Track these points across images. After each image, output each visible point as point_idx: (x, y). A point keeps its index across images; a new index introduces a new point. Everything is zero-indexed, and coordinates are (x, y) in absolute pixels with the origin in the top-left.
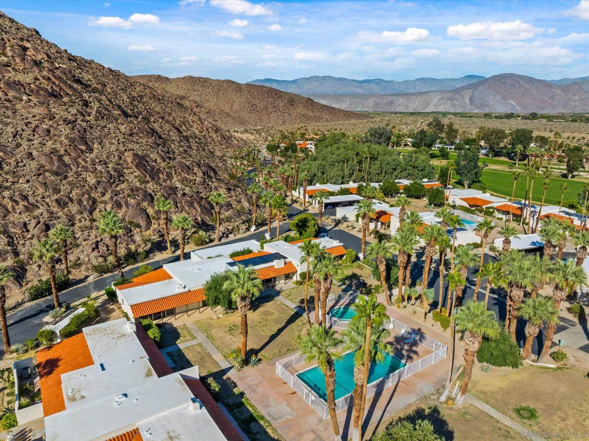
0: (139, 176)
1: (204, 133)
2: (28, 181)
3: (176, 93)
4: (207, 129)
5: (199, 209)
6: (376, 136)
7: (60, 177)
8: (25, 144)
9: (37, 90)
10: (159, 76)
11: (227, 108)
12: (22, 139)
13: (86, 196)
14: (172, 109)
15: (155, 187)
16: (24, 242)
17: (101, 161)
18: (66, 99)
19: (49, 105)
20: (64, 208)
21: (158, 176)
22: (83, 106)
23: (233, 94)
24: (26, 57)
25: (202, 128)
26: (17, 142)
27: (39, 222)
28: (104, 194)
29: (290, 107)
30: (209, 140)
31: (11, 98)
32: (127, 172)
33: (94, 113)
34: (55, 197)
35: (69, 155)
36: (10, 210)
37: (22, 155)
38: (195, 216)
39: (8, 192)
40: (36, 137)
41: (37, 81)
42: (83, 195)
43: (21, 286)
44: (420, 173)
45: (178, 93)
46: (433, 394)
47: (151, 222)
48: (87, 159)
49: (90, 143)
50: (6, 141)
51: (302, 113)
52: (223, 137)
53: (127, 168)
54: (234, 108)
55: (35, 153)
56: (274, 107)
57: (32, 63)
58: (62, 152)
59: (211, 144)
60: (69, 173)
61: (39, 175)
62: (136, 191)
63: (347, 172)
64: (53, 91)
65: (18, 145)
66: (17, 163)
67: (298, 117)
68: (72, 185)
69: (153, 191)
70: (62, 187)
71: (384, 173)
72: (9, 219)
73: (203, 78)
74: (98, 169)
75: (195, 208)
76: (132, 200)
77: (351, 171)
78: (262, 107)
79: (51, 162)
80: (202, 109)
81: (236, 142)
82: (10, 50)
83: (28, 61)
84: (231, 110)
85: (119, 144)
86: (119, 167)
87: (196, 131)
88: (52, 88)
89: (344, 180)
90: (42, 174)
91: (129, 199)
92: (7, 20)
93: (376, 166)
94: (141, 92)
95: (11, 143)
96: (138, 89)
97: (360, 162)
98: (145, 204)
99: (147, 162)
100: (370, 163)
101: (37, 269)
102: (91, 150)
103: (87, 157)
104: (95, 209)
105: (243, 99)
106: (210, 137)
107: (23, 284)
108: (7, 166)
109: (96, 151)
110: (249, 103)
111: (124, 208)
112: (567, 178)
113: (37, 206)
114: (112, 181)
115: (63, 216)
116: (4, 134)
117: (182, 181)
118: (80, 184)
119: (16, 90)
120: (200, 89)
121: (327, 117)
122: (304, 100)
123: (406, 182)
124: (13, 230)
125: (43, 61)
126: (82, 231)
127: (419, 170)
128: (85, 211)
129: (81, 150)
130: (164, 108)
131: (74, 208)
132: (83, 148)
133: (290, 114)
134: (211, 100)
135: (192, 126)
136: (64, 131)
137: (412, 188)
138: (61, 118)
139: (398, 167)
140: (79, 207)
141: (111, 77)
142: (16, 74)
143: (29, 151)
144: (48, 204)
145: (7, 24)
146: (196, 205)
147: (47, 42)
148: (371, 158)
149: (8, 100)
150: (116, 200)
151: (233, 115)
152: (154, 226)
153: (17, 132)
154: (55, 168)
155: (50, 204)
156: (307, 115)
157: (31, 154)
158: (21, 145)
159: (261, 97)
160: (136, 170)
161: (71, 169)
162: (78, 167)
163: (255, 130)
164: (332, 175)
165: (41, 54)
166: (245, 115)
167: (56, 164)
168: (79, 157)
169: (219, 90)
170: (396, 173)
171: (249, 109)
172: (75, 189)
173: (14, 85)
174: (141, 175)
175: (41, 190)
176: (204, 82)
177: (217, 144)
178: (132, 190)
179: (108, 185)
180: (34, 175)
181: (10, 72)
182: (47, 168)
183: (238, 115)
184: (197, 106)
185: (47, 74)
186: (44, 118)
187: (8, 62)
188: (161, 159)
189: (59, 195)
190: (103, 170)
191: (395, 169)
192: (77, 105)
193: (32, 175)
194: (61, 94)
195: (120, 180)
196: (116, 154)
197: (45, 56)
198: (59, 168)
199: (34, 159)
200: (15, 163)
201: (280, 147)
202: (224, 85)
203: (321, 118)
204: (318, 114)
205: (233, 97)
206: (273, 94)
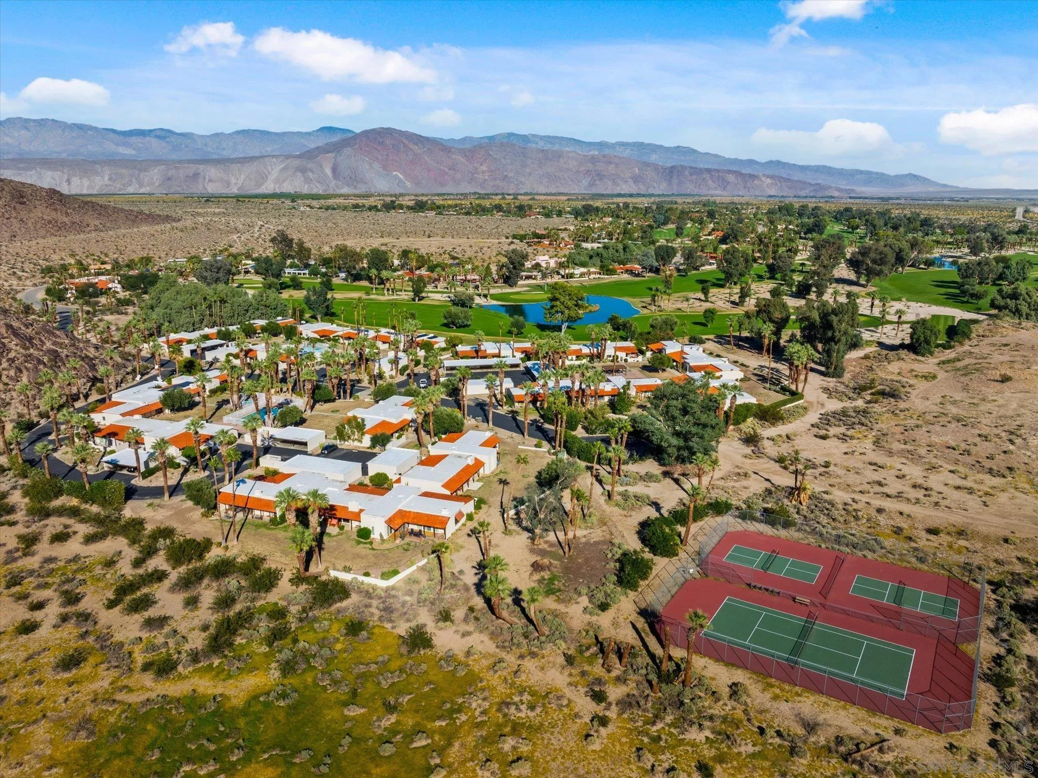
6: (213, 270)
15: (38, 352)
21: (33, 342)
29: (19, 206)
44: (273, 311)
51: (45, 217)
62: (28, 357)
63: (197, 318)
71: (237, 315)
76: (29, 365)
77: (202, 317)
91: (26, 364)
93: (227, 308)
97: (210, 307)
99: (17, 330)
100: (221, 306)
111: (25, 373)
112: (415, 301)
117: (55, 343)
122: (44, 194)
123: (262, 322)
127: (271, 309)
133: (22, 220)
137: (269, 328)
139: (249, 308)
148: (221, 302)
156: (56, 222)
160: (14, 338)
170: (248, 314)
174: (21, 343)
178: (24, 356)
191: (247, 311)
201: (67, 290)
203: (84, 225)
204: (77, 218)
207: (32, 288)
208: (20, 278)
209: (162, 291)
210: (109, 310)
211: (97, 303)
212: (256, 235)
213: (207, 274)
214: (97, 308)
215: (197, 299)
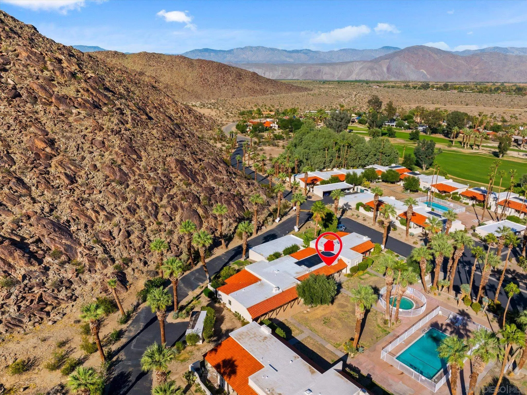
0: (183, 179)
1: (179, 115)
2: (100, 192)
3: (133, 69)
4: (182, 111)
5: (235, 206)
6: (338, 119)
7: (123, 186)
8: (88, 156)
9: (84, 103)
10: (116, 52)
11: (181, 82)
12: (84, 152)
13: (149, 202)
14: (148, 92)
15: (197, 188)
16: (114, 249)
17: (151, 168)
18: (105, 109)
19: (95, 117)
20: (134, 215)
21: (196, 178)
22: (120, 114)
23: (186, 69)
24: (64, 70)
25: (177, 109)
26: (81, 155)
27: (120, 230)
28: (162, 199)
29: (238, 81)
30: (185, 120)
31: (63, 112)
32: (173, 177)
33: (130, 120)
34: (125, 205)
35: (125, 164)
36: (94, 220)
37: (89, 167)
38: (233, 212)
39: (89, 204)
40: (95, 149)
41: (79, 93)
42: (147, 202)
43: (127, 289)
44: (388, 158)
46: (495, 368)
47: (202, 221)
48: (141, 167)
49: (138, 152)
50: (73, 155)
51: (249, 86)
52: (196, 117)
53: (172, 173)
54: (188, 82)
55: (98, 165)
56: (224, 81)
57: (70, 75)
58: (119, 162)
60: (129, 181)
61: (108, 185)
62: (187, 194)
63: (328, 159)
64: (94, 102)
65: (83, 158)
66: (87, 175)
67: (246, 90)
68: (135, 193)
69: (198, 193)
70: (128, 195)
71: (358, 159)
72: (96, 229)
73: (157, 54)
74: (152, 176)
75: (232, 206)
76: (185, 203)
77: (331, 158)
78: (213, 81)
79: (114, 173)
80: (160, 84)
81: (206, 121)
82: (51, 64)
83: (66, 74)
84: (186, 84)
85: (158, 149)
86: (166, 172)
87: (172, 113)
88: (92, 99)
89: (325, 166)
90: (110, 184)
91: (183, 202)
92: (11, 19)
93: (352, 153)
95: (77, 156)
96: (116, 73)
97: (339, 150)
98: (195, 205)
99: (186, 165)
100: (347, 150)
101: (132, 273)
102: (140, 158)
103: (140, 165)
104: (158, 213)
105: (195, 73)
106: (185, 118)
107: (128, 287)
108: (80, 178)
109: (144, 159)
110: (202, 77)
111: (180, 210)
112: (499, 157)
113: (113, 214)
114: (165, 186)
115: (135, 221)
116: (69, 149)
117: (214, 180)
118: (141, 191)
119: (66, 103)
120: (155, 64)
121: (272, 90)
122: (250, 74)
123: (384, 169)
124: (103, 239)
125: (76, 71)
126: (154, 234)
127: (386, 156)
128: (151, 215)
129: (134, 159)
130: (141, 91)
131: (142, 213)
132: (135, 157)
133: (239, 88)
134: (165, 74)
135: (168, 108)
136: (115, 142)
137: (389, 176)
138: (108, 128)
139: (370, 154)
140: (146, 213)
142: (61, 88)
143: (93, 163)
144: (121, 212)
145: (11, 23)
146: (232, 203)
147: (47, 39)
148: (348, 146)
149: (62, 114)
150: (173, 204)
151: (188, 89)
152: (205, 225)
153: (79, 145)
154: (118, 178)
155: (122, 211)
156: (253, 89)
157: (96, 165)
158: (85, 158)
159: (211, 72)
160: (180, 174)
161: (130, 178)
162: (135, 176)
163: (210, 104)
164: (316, 162)
165: (73, 66)
166: (198, 89)
167: (118, 174)
168: (133, 165)
169: (173, 66)
170: (368, 159)
171: (201, 83)
172: (139, 196)
173: (63, 99)
174: (185, 179)
175: (112, 200)
176: (159, 57)
177: (192, 124)
178: (183, 193)
179: (163, 190)
180: (104, 186)
181: (56, 86)
182: (111, 178)
183: (192, 89)
184: (156, 82)
185: (86, 86)
186: (95, 130)
187: (51, 77)
188: (194, 161)
189: (127, 203)
190: (156, 177)
191: (367, 156)
192: (115, 114)
193: (102, 186)
194: (100, 104)
195: (171, 185)
196: (160, 160)
197: (77, 67)
198: (121, 177)
199: (99, 170)
200: (85, 175)
201: (247, 126)
202: (177, 60)
203: (266, 91)
204: (263, 87)
205: (186, 71)
206: (223, 69)
207: (231, 123)
208: (228, 117)
209: (304, 134)
210: (268, 142)
211: (262, 137)
212: (354, 99)
213: (334, 122)
214: (261, 140)
215: (331, 143)
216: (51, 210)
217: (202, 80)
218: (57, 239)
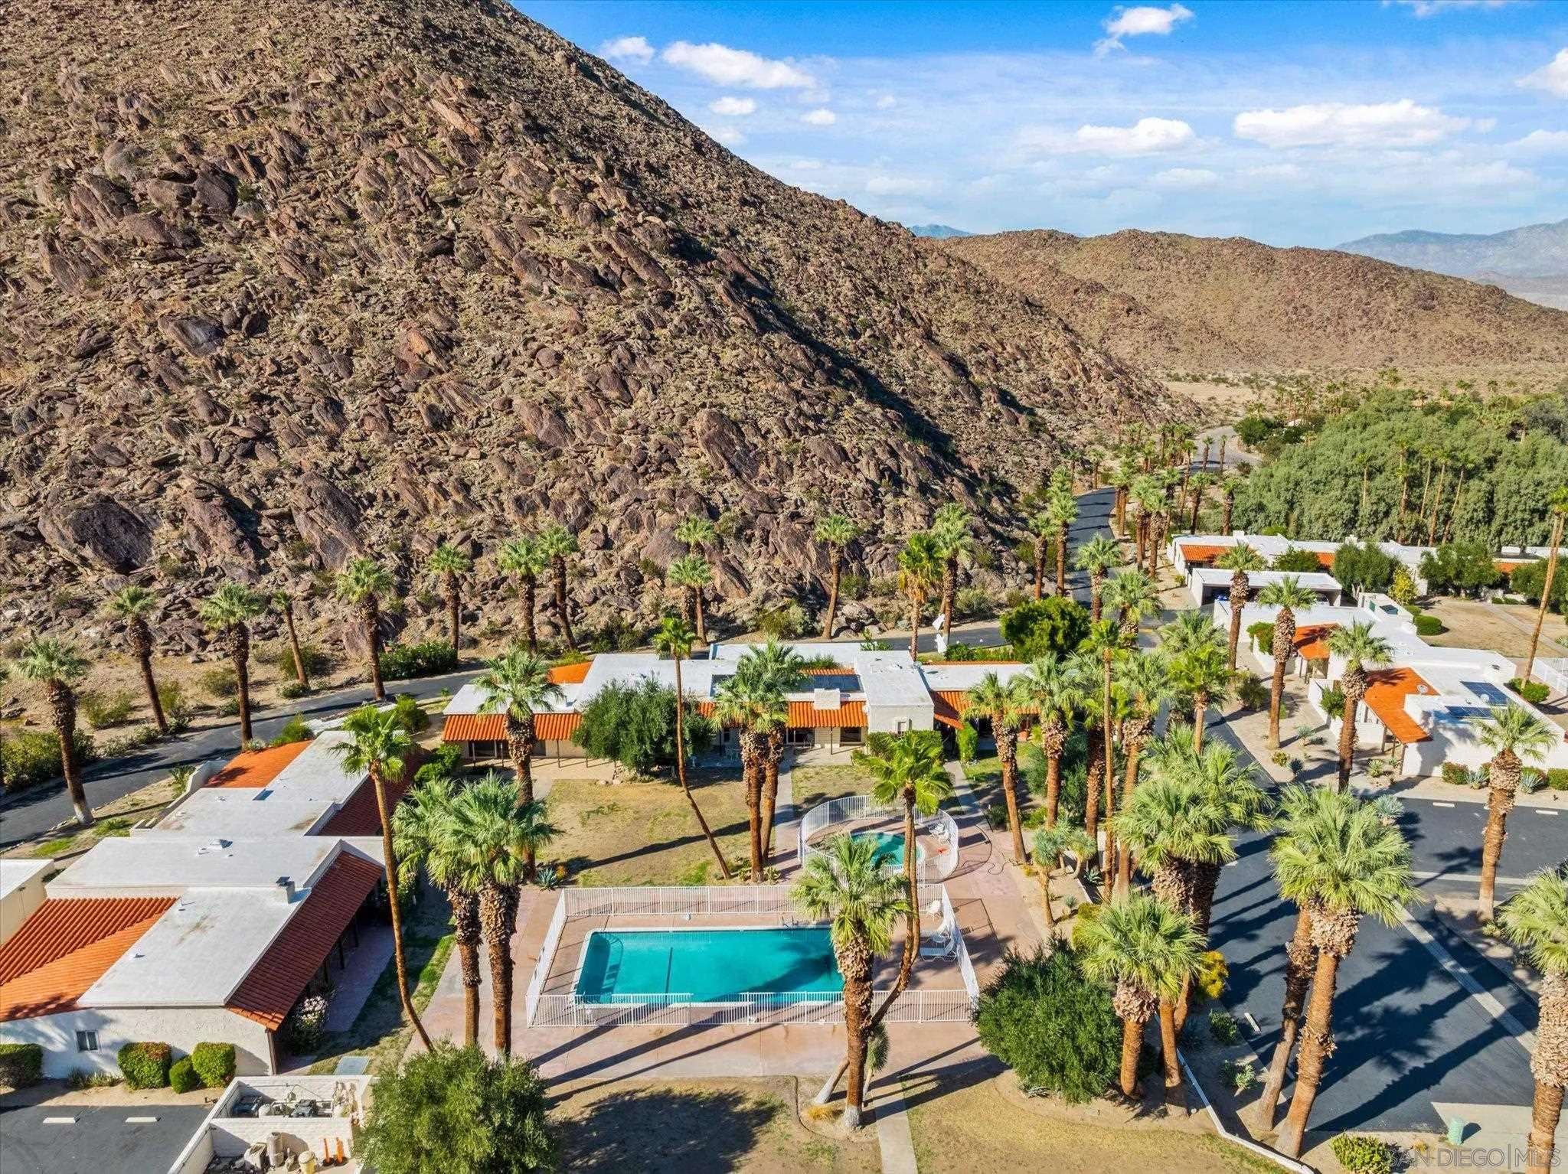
0: (708, 465)
1: (1073, 380)
2: (483, 456)
4: (1084, 370)
7: (544, 454)
8: (507, 383)
9: (571, 273)
10: (1052, 234)
11: (1221, 315)
12: (506, 372)
13: (577, 497)
14: (1004, 317)
15: (735, 492)
17: (637, 426)
18: (628, 291)
19: (585, 304)
20: (525, 516)
21: (754, 469)
22: (657, 305)
23: (1245, 277)
24: (584, 203)
25: (1073, 366)
26: (495, 377)
27: (468, 537)
28: (617, 496)
29: (1421, 313)
30: (1084, 397)
32: (686, 454)
35: (581, 408)
37: (493, 404)
39: (439, 474)
40: (533, 369)
41: (584, 254)
42: (573, 494)
45: (1092, 275)
48: (612, 421)
49: (632, 387)
51: (1456, 332)
53: (689, 446)
54: (1243, 313)
55: (517, 401)
56: (1366, 313)
57: (590, 217)
58: (568, 402)
59: (1086, 408)
60: (565, 445)
61: (507, 445)
62: (681, 496)
64: (606, 274)
65: (495, 384)
66: (479, 419)
67: (1440, 344)
68: (563, 473)
70: (540, 473)
73: (1169, 236)
74: (626, 442)
76: (666, 516)
78: (1328, 314)
83: (583, 212)
84: (1232, 321)
86: (673, 441)
87: (1052, 374)
88: (607, 267)
90: (514, 443)
91: (660, 511)
94: (938, 273)
95: (484, 379)
96: (931, 266)
97: (1414, 482)
99: (742, 434)
100: (1452, 485)
101: (424, 627)
102: (629, 402)
103: (614, 416)
104: (586, 526)
105: (1273, 290)
106: (1089, 390)
107: (387, 648)
108: (461, 422)
109: (637, 404)
110: (1288, 303)
111: (644, 532)
113: (480, 506)
114: (641, 470)
116: (477, 361)
117: (809, 485)
118: (577, 470)
119: (535, 272)
120: (1155, 263)
121: (1549, 346)
122: (1473, 294)
124: (417, 547)
125: (616, 211)
129: (607, 400)
130: (984, 313)
131: (545, 519)
132: (613, 394)
133: (1415, 336)
134: (1177, 293)
135: (1044, 362)
136: (588, 359)
138: (597, 331)
140: (555, 517)
141: (874, 238)
142: (547, 241)
143: (509, 396)
144: (501, 504)
146: (808, 544)
148: (1455, 471)
149: (514, 294)
150: (634, 513)
151: (1229, 336)
154: (540, 434)
155: (505, 504)
156: (1472, 340)
157: (511, 402)
158: (499, 384)
159: (1328, 285)
161: (573, 439)
162: (588, 436)
166: (1270, 336)
167: (546, 425)
168: (599, 413)
169: (1208, 268)
171: (1285, 319)
172: (563, 479)
173: (534, 263)
174: (713, 464)
175: (499, 476)
176: (1170, 244)
177: (1102, 410)
178: (673, 492)
179: (630, 477)
180: (499, 445)
181: (538, 237)
182: (527, 432)
183: (1248, 335)
184: (1129, 311)
185: (610, 238)
186: (565, 331)
187: (544, 218)
189: (528, 489)
190: (634, 446)
192: (645, 304)
193: (496, 444)
194: (623, 279)
195: (660, 470)
196: (679, 412)
198: (549, 433)
199: (512, 412)
200: (474, 419)
202: (1225, 251)
203: (1524, 346)
204: (1513, 335)
205: (1247, 284)
206: (1370, 276)
216: (354, 470)
217: (1290, 308)
218: (319, 520)
